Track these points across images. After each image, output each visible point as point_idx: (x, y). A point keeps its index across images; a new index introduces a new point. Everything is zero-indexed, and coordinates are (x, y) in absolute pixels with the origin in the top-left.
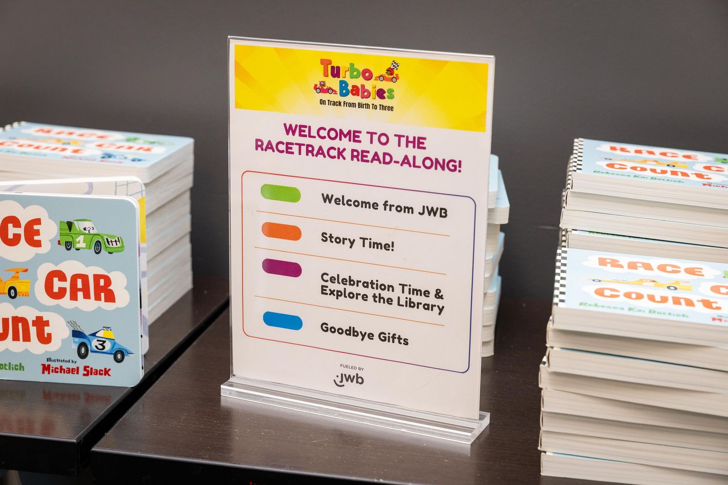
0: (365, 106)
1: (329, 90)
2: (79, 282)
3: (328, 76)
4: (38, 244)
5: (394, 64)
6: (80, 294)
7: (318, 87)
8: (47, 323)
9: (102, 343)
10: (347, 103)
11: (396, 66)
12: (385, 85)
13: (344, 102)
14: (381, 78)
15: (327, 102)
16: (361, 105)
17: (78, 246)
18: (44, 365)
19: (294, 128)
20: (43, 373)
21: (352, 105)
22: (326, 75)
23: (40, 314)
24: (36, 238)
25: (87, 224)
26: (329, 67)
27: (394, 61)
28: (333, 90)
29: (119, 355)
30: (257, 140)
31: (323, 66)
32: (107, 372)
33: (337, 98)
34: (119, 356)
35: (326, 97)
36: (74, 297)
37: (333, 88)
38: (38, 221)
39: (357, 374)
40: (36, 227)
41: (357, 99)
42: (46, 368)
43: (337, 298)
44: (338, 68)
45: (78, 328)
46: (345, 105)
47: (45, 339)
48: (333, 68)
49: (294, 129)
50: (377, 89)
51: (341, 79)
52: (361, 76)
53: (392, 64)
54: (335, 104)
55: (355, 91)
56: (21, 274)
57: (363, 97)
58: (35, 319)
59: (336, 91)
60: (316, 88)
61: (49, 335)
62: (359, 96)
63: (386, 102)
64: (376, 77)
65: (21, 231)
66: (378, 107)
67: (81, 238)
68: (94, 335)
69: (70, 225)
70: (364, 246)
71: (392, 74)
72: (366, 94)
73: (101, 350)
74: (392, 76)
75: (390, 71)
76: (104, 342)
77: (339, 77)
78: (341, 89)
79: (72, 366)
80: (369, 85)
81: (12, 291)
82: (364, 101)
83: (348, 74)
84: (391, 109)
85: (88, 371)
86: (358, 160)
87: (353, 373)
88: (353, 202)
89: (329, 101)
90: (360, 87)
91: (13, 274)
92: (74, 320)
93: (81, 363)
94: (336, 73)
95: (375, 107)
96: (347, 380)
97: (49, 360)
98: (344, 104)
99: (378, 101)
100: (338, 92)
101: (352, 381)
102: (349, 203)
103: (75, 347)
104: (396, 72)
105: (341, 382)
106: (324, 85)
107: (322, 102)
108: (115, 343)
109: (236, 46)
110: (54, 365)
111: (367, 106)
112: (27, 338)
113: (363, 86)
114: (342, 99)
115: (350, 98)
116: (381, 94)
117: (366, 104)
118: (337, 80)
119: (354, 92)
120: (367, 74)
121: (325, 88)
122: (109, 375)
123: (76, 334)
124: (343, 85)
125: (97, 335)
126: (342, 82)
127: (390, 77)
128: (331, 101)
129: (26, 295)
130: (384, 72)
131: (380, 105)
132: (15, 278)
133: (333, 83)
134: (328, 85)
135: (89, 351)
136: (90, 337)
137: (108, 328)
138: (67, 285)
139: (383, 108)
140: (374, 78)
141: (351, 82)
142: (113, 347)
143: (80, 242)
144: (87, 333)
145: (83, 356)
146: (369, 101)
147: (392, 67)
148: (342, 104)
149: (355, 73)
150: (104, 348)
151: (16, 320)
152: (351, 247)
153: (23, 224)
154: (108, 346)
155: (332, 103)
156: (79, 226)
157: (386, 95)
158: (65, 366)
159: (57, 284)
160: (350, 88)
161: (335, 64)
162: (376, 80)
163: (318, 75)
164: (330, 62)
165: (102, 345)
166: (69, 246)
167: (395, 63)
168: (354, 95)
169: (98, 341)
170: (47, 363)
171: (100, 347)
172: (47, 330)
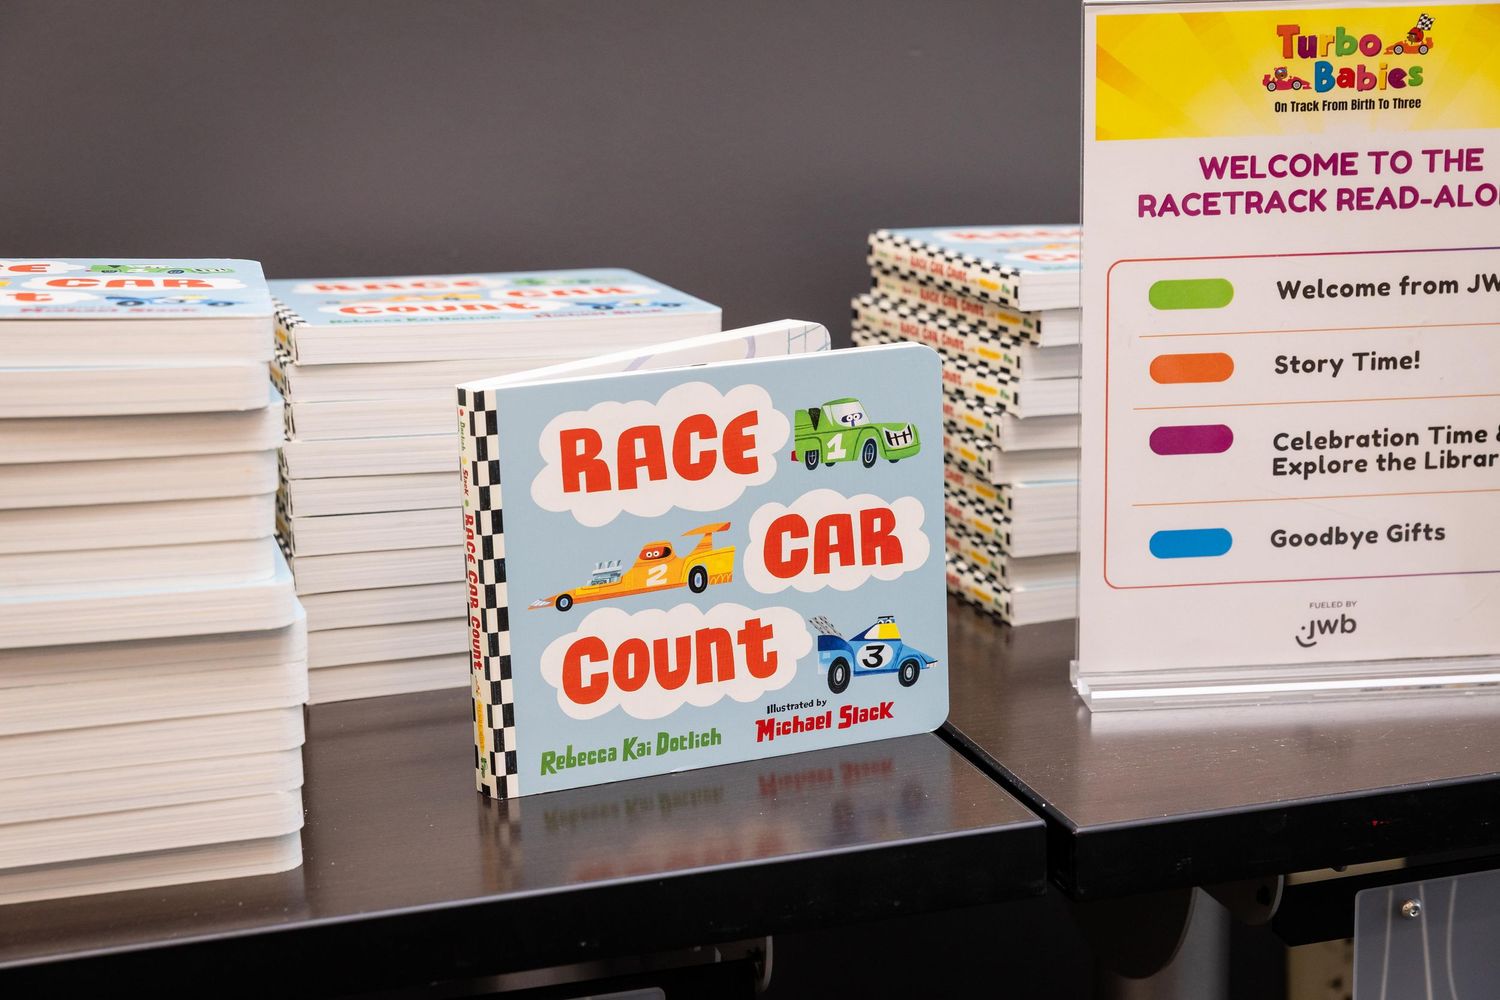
0: (1364, 104)
1: (1296, 83)
2: (833, 531)
3: (1292, 57)
4: (751, 466)
5: (1424, 21)
6: (834, 558)
7: (1271, 79)
8: (768, 632)
9: (876, 651)
10: (1329, 103)
11: (1428, 23)
12: (1404, 62)
13: (1324, 102)
14: (1399, 48)
15: (1289, 107)
16: (1356, 105)
17: (831, 457)
18: (760, 723)
19: (1220, 163)
20: (760, 739)
21: (1340, 106)
22: (1288, 54)
23: (752, 615)
24: (747, 454)
25: (849, 409)
26: (1295, 39)
27: (1423, 15)
28: (1302, 83)
29: (909, 670)
30: (1142, 198)
31: (1282, 38)
32: (885, 711)
33: (1310, 96)
34: (909, 672)
35: (1286, 96)
36: (822, 566)
37: (1303, 79)
38: (751, 418)
39: (1343, 616)
40: (747, 431)
41: (1349, 94)
42: (765, 729)
43: (1306, 478)
44: (1313, 39)
45: (829, 629)
46: (1326, 107)
47: (763, 667)
48: (1302, 40)
49: (1220, 165)
50: (1389, 71)
51: (1319, 58)
52: (1358, 49)
53: (1420, 20)
54: (1305, 107)
55: (1347, 78)
56: (716, 536)
57: (1360, 89)
58: (743, 627)
59: (1308, 84)
60: (1266, 81)
61: (773, 656)
62: (1353, 86)
63: (1405, 93)
64: (1387, 49)
65: (716, 444)
66: (1392, 103)
67: (838, 439)
68: (860, 637)
69: (815, 415)
70: (1360, 368)
71: (1419, 39)
72: (1367, 81)
73: (874, 667)
74: (1420, 43)
75: (1416, 34)
76: (880, 648)
77: (1314, 55)
78: (1319, 77)
79: (816, 712)
80: (1373, 65)
81: (698, 576)
82: (1364, 95)
83: (1332, 48)
84: (1416, 103)
85: (850, 716)
86: (1351, 208)
87: (1334, 615)
88: (1339, 288)
89: (1293, 103)
90: (1355, 70)
91: (700, 538)
92: (823, 615)
93: (835, 702)
94: (1308, 48)
95: (1385, 104)
96: (1322, 631)
97: (771, 709)
98: (1324, 105)
99: (1391, 93)
100: (1313, 85)
101: (1332, 631)
102: (1333, 291)
103: (824, 671)
104: (1426, 34)
105: (1311, 636)
106: (1284, 74)
107: (1280, 107)
108: (901, 648)
109: (1099, 19)
110: (781, 718)
111: (1370, 104)
112: (727, 672)
113: (1362, 68)
114: (1320, 97)
115: (1337, 94)
116: (1396, 78)
117: (1367, 101)
118: (1311, 62)
119: (1344, 81)
120: (1370, 45)
121: (1286, 79)
122: (890, 716)
123: (827, 642)
124: (1323, 71)
125: (866, 637)
126: (1319, 65)
127: (1415, 44)
128: (1298, 104)
129: (727, 578)
130: (1403, 37)
131: (1395, 100)
132: (705, 546)
133: (1303, 68)
134: (1292, 73)
135: (852, 674)
136: (853, 644)
137: (888, 617)
138: (808, 543)
139: (1401, 103)
140: (1383, 50)
141: (1338, 63)
142: (898, 655)
143: (836, 448)
144: (847, 637)
145: (838, 687)
146: (1374, 94)
147: (1419, 26)
148: (1320, 106)
149: (1347, 45)
150: (880, 660)
151: (705, 636)
152: (1335, 375)
153: (721, 429)
154: (888, 655)
155: (1300, 106)
156: (832, 415)
157: (1406, 80)
158: (804, 715)
159: (789, 544)
160: (1336, 74)
161: (1305, 32)
162: (1388, 53)
163: (1271, 57)
164: (1295, 29)
165: (876, 655)
166: (812, 459)
167: (1425, 18)
168: (1342, 86)
169: (869, 648)
170: (766, 717)
171: (873, 661)
172: (768, 646)
